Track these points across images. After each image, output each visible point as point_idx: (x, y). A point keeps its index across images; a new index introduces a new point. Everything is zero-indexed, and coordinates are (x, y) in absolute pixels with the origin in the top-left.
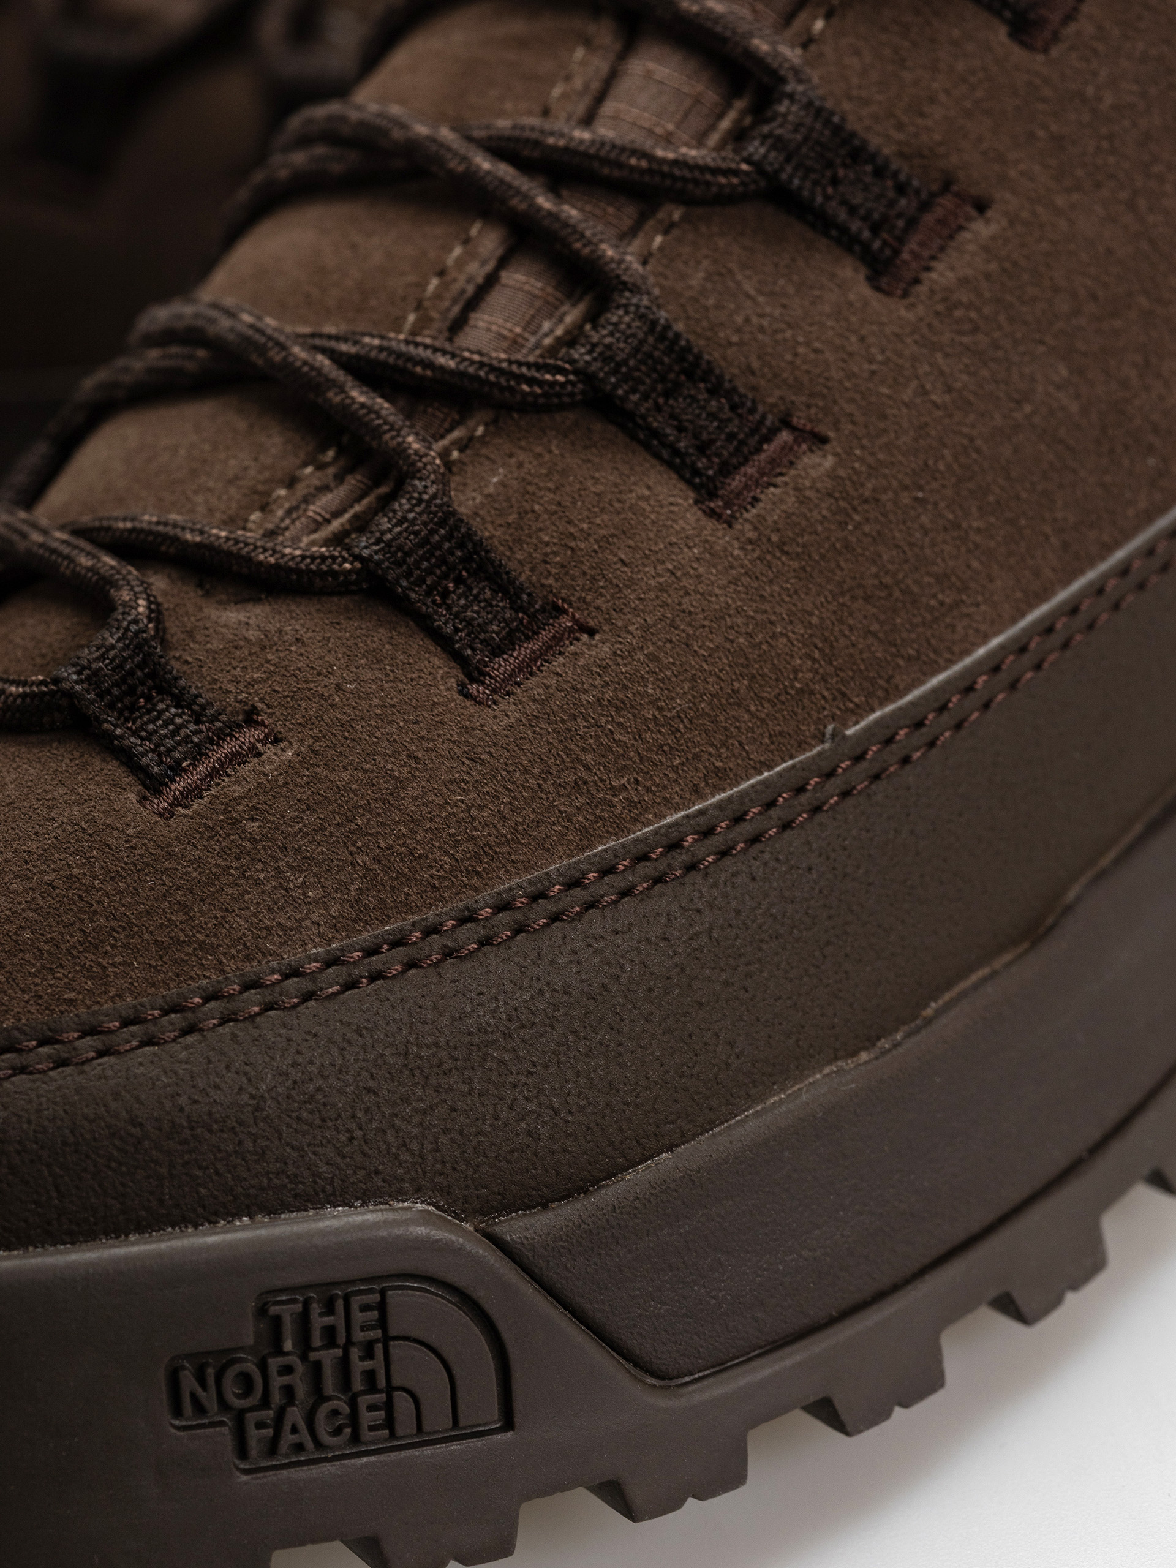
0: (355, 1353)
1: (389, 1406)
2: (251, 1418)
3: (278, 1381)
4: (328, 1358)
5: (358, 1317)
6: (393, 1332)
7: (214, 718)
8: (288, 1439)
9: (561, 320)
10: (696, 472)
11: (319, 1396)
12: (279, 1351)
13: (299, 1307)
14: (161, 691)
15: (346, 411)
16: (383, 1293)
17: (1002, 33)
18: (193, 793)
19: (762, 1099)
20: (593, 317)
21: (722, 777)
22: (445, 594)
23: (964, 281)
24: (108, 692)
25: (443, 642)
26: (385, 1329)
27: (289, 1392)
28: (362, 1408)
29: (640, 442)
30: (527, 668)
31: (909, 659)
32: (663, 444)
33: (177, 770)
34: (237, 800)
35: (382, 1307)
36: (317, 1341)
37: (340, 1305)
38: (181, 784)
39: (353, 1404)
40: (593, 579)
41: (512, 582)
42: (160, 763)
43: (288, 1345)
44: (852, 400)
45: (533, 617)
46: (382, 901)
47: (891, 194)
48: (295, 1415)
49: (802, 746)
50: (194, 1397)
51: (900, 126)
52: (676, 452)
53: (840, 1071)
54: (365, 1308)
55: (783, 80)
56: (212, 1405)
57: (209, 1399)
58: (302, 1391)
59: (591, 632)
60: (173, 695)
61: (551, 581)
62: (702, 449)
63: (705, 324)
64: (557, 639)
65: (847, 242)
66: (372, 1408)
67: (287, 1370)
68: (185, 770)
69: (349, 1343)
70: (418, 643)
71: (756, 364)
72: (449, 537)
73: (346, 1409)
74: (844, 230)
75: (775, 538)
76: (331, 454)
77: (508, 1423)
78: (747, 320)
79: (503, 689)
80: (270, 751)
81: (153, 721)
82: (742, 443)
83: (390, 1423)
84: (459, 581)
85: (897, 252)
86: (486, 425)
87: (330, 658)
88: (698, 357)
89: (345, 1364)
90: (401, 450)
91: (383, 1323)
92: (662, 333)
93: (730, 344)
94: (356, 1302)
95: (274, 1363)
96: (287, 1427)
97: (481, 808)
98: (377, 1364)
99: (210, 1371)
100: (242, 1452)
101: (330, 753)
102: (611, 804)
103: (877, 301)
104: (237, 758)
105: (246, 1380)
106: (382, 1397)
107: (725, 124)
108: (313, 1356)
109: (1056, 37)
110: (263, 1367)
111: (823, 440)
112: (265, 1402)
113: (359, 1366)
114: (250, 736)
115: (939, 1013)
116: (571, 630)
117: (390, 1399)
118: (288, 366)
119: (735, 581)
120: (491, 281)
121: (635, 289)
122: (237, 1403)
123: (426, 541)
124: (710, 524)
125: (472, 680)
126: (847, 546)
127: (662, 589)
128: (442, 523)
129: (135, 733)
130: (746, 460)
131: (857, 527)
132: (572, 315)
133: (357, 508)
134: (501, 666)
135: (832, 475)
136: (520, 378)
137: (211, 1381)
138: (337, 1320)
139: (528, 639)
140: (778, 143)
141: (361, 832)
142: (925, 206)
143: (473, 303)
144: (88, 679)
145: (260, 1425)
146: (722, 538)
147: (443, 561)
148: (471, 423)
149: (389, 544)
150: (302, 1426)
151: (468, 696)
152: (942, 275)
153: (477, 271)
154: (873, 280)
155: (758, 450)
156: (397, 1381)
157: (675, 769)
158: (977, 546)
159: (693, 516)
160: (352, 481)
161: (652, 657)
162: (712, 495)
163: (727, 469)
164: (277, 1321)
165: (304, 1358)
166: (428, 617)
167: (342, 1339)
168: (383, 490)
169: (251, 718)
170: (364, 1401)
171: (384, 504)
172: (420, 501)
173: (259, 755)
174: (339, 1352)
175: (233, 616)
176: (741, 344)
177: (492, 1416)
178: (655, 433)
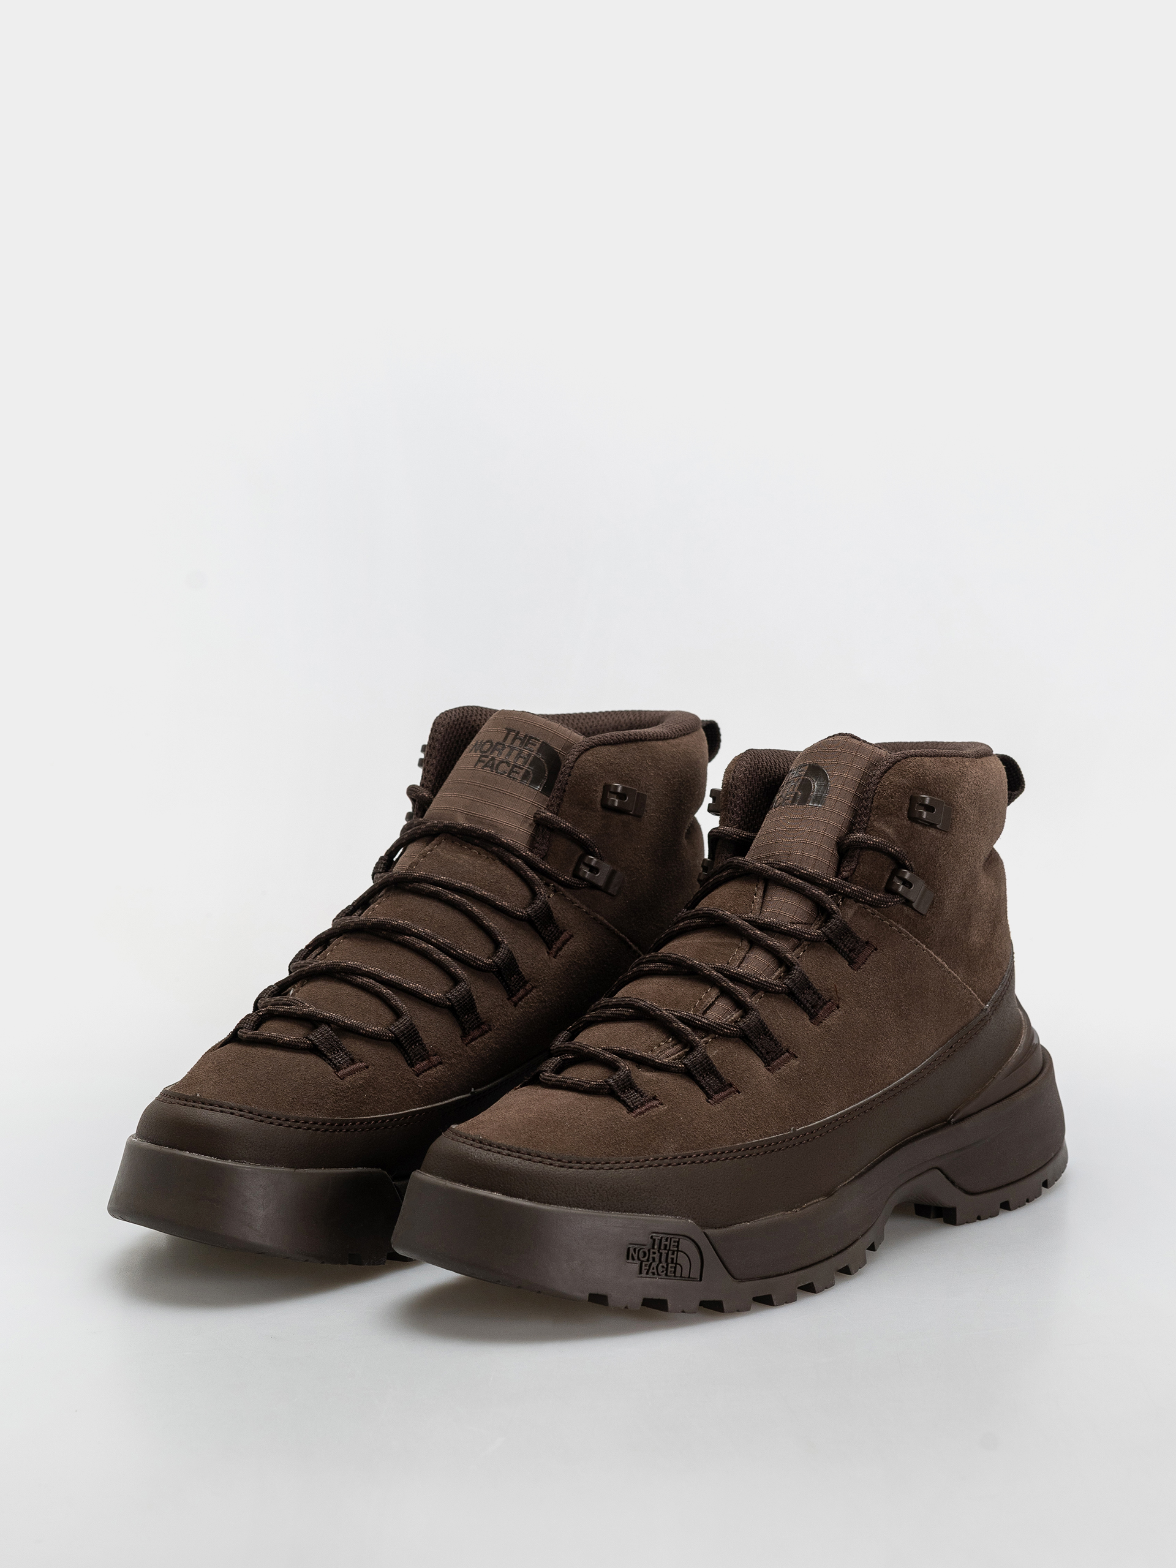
0: (670, 1252)
1: (675, 1268)
2: (644, 1264)
3: (651, 1256)
4: (664, 1252)
5: (673, 1244)
6: (680, 1249)
7: (646, 1097)
8: (651, 1270)
9: (732, 1016)
10: (766, 1059)
11: (660, 1262)
12: (653, 1248)
13: (660, 1238)
14: (632, 1088)
15: (678, 1029)
16: (679, 1239)
17: (847, 963)
18: (641, 1113)
19: (766, 1216)
20: (742, 1017)
21: (767, 1134)
22: (704, 1077)
23: (833, 1025)
24: (620, 1086)
25: (702, 1088)
26: (678, 1249)
27: (654, 1259)
28: (669, 1267)
29: (752, 1049)
30: (723, 1098)
31: (811, 1115)
32: (758, 1050)
33: (637, 1107)
34: (654, 1116)
35: (678, 1242)
36: (662, 1247)
37: (669, 1240)
38: (638, 1111)
39: (667, 1265)
40: (740, 1080)
41: (721, 1076)
42: (633, 1105)
43: (656, 1247)
44: (804, 1049)
45: (725, 1086)
46: (687, 1146)
47: (817, 999)
48: (654, 1265)
49: (786, 1131)
50: (632, 1254)
51: (820, 983)
52: (761, 1053)
53: (784, 1214)
54: (674, 1242)
55: (794, 965)
56: (636, 1258)
57: (636, 1256)
58: (657, 1260)
59: (739, 1093)
60: (635, 1090)
61: (729, 1078)
62: (768, 1053)
63: (769, 1023)
64: (730, 1093)
65: (805, 1009)
66: (671, 1267)
67: (654, 1253)
68: (639, 1108)
69: (669, 1250)
70: (696, 1087)
71: (781, 1035)
72: (707, 1062)
73: (665, 1266)
74: (805, 1005)
75: (784, 1078)
76: (670, 1039)
77: (701, 1280)
78: (780, 1024)
79: (718, 1102)
80: (660, 1106)
81: (630, 1095)
82: (777, 1054)
83: (675, 1272)
84: (707, 1074)
85: (817, 1014)
86: (712, 1039)
87: (675, 1087)
88: (769, 1030)
89: (667, 1254)
90: (694, 1041)
91: (678, 1247)
92: (761, 1022)
93: (776, 1029)
94: (673, 1240)
95: (652, 1251)
96: (652, 1267)
97: (711, 1129)
98: (675, 1256)
99: (637, 1250)
100: (641, 1272)
101: (676, 1109)
102: (741, 1134)
103: (811, 1025)
104: (652, 1107)
105: (645, 1254)
106: (674, 1265)
107: (777, 974)
108: (661, 1251)
109: (859, 968)
110: (649, 1251)
111: (797, 1057)
112: (648, 1260)
113: (670, 1256)
114: (656, 1102)
115: (807, 1206)
116: (734, 1092)
117: (676, 1266)
118: (662, 1016)
119: (773, 1087)
120: (713, 1003)
121: (755, 1010)
122: (642, 1259)
123: (701, 1062)
124: (768, 1072)
125: (709, 1099)
126: (801, 1084)
127: (757, 1085)
128: (706, 1059)
129: (626, 1097)
130: (777, 1059)
131: (803, 1079)
132: (736, 1015)
133: (679, 1053)
134: (716, 1097)
135: (799, 1066)
136: (725, 1028)
137: (637, 1251)
138: (668, 1243)
139: (723, 1091)
140: (793, 981)
141: (683, 1128)
142: (825, 1004)
143: (708, 1008)
144: (615, 1082)
145: (646, 1265)
146: (771, 1076)
147: (704, 1068)
148: (709, 1038)
149: (692, 1062)
150: (655, 1268)
151: (709, 1102)
152: (828, 1021)
153: (711, 1000)
154: (811, 1019)
155: (781, 1056)
156: (678, 1262)
157: (756, 1129)
158: (830, 1091)
159: (764, 1069)
160: (678, 1047)
161: (753, 1101)
162: (769, 1065)
163: (773, 1060)
164: (654, 1240)
165: (659, 1251)
166: (699, 1081)
167: (668, 1248)
168: (687, 1050)
169: (655, 1098)
170: (670, 1265)
171: (687, 1054)
172: (700, 1053)
173: (658, 1107)
174: (666, 1251)
175: (648, 1074)
176: (778, 1029)
177: (698, 1276)
178: (756, 1047)
